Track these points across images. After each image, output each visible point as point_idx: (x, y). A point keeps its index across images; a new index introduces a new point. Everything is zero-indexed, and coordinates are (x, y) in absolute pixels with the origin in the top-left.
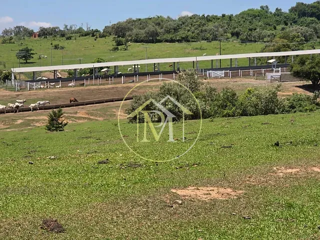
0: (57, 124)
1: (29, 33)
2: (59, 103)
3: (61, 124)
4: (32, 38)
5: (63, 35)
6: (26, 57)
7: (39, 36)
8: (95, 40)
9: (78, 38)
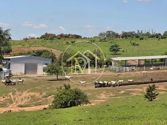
0: (151, 94)
1: (116, 35)
2: (146, 81)
3: (154, 94)
4: (118, 39)
5: (137, 37)
6: (115, 50)
7: (122, 37)
8: (159, 40)
9: (147, 39)
